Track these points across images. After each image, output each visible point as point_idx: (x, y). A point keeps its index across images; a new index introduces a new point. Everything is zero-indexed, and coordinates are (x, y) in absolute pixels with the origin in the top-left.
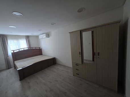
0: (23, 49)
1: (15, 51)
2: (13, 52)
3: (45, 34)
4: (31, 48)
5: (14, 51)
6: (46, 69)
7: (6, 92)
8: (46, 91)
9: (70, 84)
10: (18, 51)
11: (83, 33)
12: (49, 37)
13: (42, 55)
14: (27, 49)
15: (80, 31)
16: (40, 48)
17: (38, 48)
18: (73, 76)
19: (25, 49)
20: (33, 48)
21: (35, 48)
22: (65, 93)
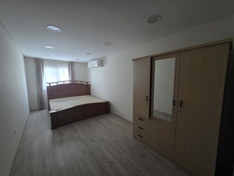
0: (62, 83)
1: (52, 85)
2: (48, 85)
3: (96, 61)
4: (75, 82)
5: (50, 84)
6: (91, 119)
7: (32, 142)
8: (83, 152)
9: (123, 150)
10: (55, 84)
11: (156, 61)
12: (102, 66)
13: (90, 94)
14: (69, 82)
15: (152, 58)
16: (89, 83)
17: (86, 83)
18: (132, 137)
19: (66, 83)
20: (77, 82)
21: (80, 83)
22: (112, 163)
